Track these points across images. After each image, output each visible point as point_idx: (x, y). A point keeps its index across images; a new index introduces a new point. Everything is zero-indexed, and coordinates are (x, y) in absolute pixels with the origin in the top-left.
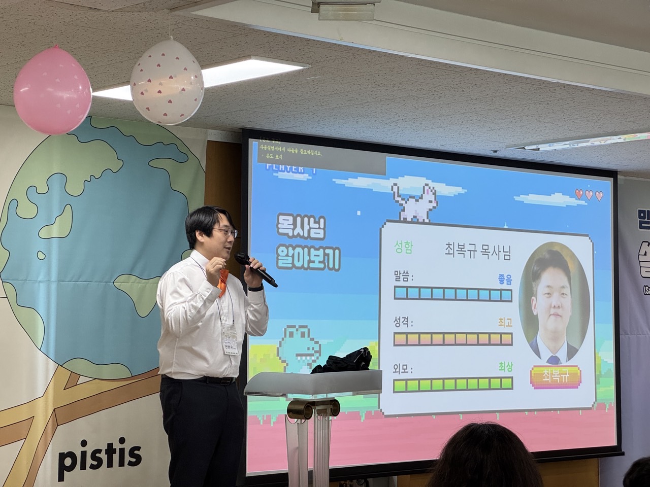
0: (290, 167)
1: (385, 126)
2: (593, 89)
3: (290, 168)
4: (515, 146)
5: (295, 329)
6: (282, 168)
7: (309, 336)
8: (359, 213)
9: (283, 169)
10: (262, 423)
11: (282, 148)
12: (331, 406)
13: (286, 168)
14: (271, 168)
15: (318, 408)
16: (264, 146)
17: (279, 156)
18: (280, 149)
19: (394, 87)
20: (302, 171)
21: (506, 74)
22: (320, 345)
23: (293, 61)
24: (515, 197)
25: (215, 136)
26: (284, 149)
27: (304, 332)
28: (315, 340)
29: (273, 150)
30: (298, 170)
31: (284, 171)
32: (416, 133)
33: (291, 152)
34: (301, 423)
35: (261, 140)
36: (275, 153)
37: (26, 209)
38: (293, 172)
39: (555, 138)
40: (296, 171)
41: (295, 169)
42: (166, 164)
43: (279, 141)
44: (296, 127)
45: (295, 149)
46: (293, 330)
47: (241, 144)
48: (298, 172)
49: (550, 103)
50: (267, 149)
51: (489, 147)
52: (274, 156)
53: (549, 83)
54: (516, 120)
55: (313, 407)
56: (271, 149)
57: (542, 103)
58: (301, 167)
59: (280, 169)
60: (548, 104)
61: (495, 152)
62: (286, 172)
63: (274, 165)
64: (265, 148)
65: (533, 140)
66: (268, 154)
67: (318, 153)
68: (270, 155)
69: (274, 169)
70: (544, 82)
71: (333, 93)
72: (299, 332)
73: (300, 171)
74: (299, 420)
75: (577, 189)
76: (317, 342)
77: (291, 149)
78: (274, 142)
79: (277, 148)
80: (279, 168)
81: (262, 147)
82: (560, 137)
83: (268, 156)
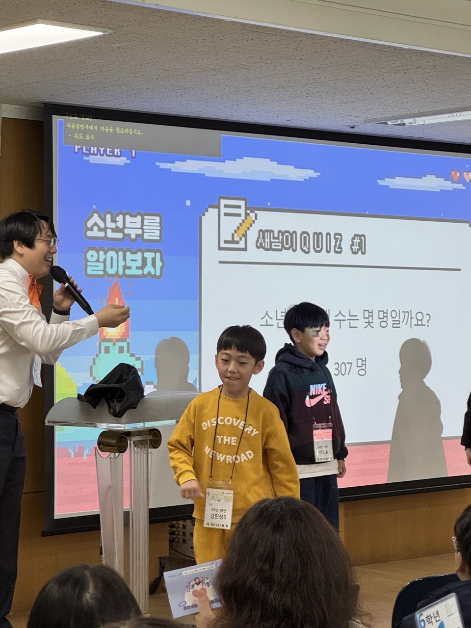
0: (103, 149)
1: (215, 99)
2: (455, 56)
3: (104, 151)
4: (374, 120)
5: (112, 343)
6: (94, 151)
7: (128, 352)
8: (188, 203)
9: (96, 152)
10: (72, 456)
11: (93, 127)
12: (151, 437)
13: (99, 151)
14: (80, 151)
15: (134, 439)
16: (71, 125)
17: (90, 136)
18: (92, 127)
19: (217, 55)
20: (119, 154)
21: (349, 40)
22: (142, 362)
23: (89, 25)
24: (378, 181)
25: (10, 112)
26: (96, 127)
27: (123, 347)
28: (136, 356)
29: (83, 129)
30: (112, 152)
31: (96, 155)
32: (254, 107)
33: (105, 130)
34: (115, 458)
35: (67, 117)
36: (85, 132)
38: (107, 155)
39: (421, 112)
40: (111, 154)
41: (110, 152)
43: (90, 118)
44: (109, 101)
45: (109, 128)
46: (110, 344)
47: (42, 122)
48: (114, 156)
49: (407, 72)
50: (76, 128)
51: (345, 122)
52: (84, 136)
53: (402, 49)
54: (372, 91)
55: (127, 438)
56: (80, 128)
57: (398, 72)
58: (117, 149)
59: (92, 152)
60: (405, 73)
61: (353, 127)
62: (99, 155)
63: (84, 147)
64: (73, 126)
65: (395, 114)
66: (76, 134)
67: (137, 132)
68: (78, 135)
69: (84, 151)
70: (396, 48)
71: (146, 62)
72: (117, 348)
73: (116, 154)
74: (112, 453)
75: (453, 170)
76: (138, 359)
77: (105, 128)
78: (83, 119)
79: (87, 127)
80: (90, 150)
81: (69, 125)
82: (427, 110)
83: (76, 136)
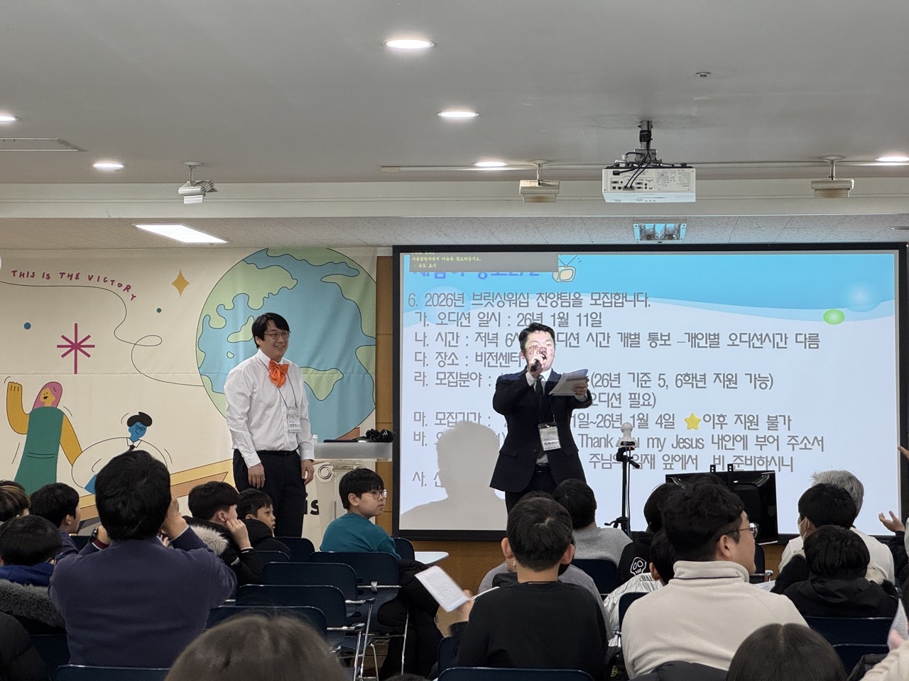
11: (435, 258)
17: (432, 265)
25: (384, 252)
26: (438, 259)
29: (426, 261)
33: (446, 260)
35: (412, 253)
37: (217, 322)
42: (338, 279)
56: (424, 259)
64: (418, 259)
79: (430, 259)
81: (414, 259)
83: (420, 266)
